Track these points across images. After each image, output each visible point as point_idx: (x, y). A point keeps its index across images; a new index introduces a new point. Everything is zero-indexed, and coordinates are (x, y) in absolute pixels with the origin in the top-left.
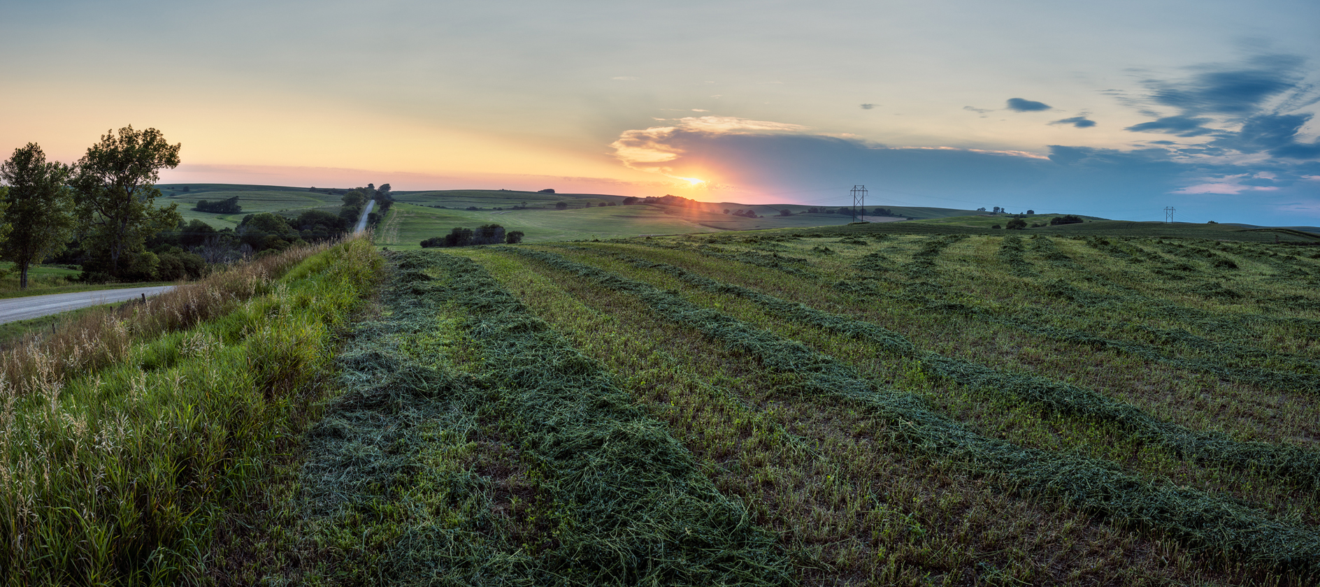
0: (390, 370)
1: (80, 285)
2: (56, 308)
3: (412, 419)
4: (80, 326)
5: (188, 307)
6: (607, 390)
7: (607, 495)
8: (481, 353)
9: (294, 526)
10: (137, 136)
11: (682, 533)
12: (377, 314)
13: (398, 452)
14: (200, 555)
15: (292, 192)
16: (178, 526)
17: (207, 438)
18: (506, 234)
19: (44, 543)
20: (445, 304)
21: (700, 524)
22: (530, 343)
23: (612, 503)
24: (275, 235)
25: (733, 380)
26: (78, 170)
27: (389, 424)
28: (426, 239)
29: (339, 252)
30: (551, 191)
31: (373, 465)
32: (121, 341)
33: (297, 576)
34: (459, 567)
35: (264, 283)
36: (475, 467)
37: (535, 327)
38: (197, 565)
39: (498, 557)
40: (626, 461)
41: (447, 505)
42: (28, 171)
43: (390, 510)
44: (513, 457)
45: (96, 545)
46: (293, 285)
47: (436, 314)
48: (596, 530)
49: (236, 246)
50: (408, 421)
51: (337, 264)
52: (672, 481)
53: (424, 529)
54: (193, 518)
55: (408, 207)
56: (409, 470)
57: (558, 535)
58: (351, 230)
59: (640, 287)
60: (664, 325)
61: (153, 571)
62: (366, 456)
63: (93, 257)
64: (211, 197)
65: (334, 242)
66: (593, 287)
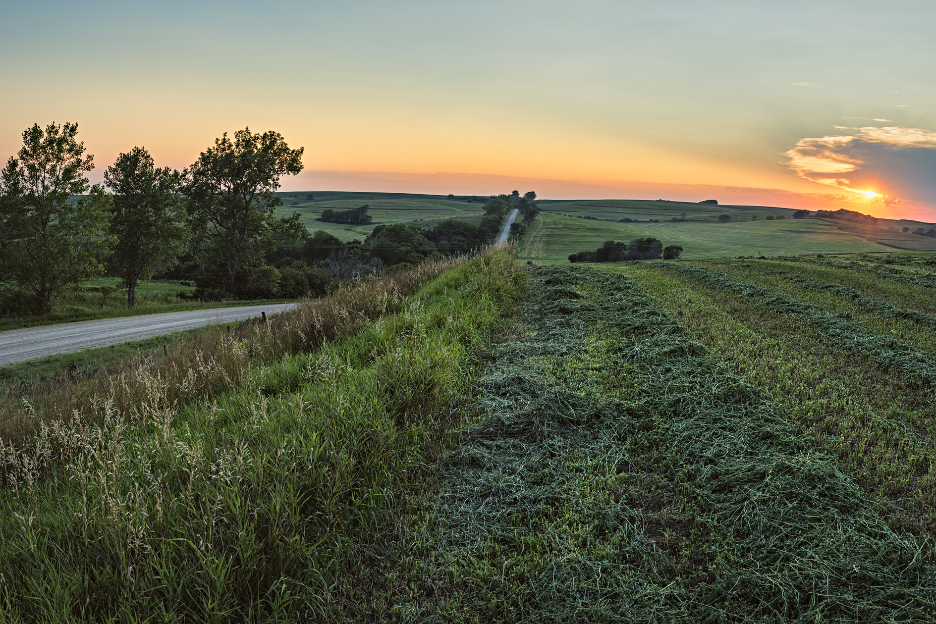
0: (534, 395)
1: (194, 303)
2: (167, 328)
3: (558, 449)
4: (194, 347)
5: (313, 327)
6: (771, 421)
7: (768, 530)
8: (634, 378)
9: (428, 557)
10: (255, 139)
11: (849, 570)
12: (520, 334)
13: (542, 482)
14: (326, 585)
15: (427, 200)
16: (302, 556)
17: (333, 467)
18: (663, 248)
19: (157, 574)
20: (595, 324)
21: (869, 562)
22: (688, 369)
23: (773, 539)
24: (408, 248)
25: (909, 414)
26: (190, 177)
27: (532, 453)
28: (575, 253)
29: (479, 266)
30: (715, 202)
31: (514, 496)
32: (239, 364)
33: (431, 605)
34: (607, 598)
35: (396, 300)
36: (626, 499)
37: (693, 351)
38: (323, 594)
39: (649, 590)
40: (790, 496)
41: (594, 537)
42: (135, 178)
43: (533, 542)
44: (667, 490)
45: (213, 576)
46: (427, 302)
47: (585, 335)
48: (756, 564)
49: (365, 260)
50: (553, 450)
51: (476, 280)
52: (840, 518)
53: (569, 561)
54: (318, 548)
55: (554, 217)
56: (553, 501)
57: (714, 569)
58: (492, 242)
59: (810, 310)
60: (835, 351)
61: (276, 601)
62: (507, 486)
63: (208, 272)
64: (338, 206)
65: (473, 255)
66: (757, 309)
